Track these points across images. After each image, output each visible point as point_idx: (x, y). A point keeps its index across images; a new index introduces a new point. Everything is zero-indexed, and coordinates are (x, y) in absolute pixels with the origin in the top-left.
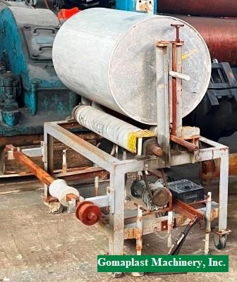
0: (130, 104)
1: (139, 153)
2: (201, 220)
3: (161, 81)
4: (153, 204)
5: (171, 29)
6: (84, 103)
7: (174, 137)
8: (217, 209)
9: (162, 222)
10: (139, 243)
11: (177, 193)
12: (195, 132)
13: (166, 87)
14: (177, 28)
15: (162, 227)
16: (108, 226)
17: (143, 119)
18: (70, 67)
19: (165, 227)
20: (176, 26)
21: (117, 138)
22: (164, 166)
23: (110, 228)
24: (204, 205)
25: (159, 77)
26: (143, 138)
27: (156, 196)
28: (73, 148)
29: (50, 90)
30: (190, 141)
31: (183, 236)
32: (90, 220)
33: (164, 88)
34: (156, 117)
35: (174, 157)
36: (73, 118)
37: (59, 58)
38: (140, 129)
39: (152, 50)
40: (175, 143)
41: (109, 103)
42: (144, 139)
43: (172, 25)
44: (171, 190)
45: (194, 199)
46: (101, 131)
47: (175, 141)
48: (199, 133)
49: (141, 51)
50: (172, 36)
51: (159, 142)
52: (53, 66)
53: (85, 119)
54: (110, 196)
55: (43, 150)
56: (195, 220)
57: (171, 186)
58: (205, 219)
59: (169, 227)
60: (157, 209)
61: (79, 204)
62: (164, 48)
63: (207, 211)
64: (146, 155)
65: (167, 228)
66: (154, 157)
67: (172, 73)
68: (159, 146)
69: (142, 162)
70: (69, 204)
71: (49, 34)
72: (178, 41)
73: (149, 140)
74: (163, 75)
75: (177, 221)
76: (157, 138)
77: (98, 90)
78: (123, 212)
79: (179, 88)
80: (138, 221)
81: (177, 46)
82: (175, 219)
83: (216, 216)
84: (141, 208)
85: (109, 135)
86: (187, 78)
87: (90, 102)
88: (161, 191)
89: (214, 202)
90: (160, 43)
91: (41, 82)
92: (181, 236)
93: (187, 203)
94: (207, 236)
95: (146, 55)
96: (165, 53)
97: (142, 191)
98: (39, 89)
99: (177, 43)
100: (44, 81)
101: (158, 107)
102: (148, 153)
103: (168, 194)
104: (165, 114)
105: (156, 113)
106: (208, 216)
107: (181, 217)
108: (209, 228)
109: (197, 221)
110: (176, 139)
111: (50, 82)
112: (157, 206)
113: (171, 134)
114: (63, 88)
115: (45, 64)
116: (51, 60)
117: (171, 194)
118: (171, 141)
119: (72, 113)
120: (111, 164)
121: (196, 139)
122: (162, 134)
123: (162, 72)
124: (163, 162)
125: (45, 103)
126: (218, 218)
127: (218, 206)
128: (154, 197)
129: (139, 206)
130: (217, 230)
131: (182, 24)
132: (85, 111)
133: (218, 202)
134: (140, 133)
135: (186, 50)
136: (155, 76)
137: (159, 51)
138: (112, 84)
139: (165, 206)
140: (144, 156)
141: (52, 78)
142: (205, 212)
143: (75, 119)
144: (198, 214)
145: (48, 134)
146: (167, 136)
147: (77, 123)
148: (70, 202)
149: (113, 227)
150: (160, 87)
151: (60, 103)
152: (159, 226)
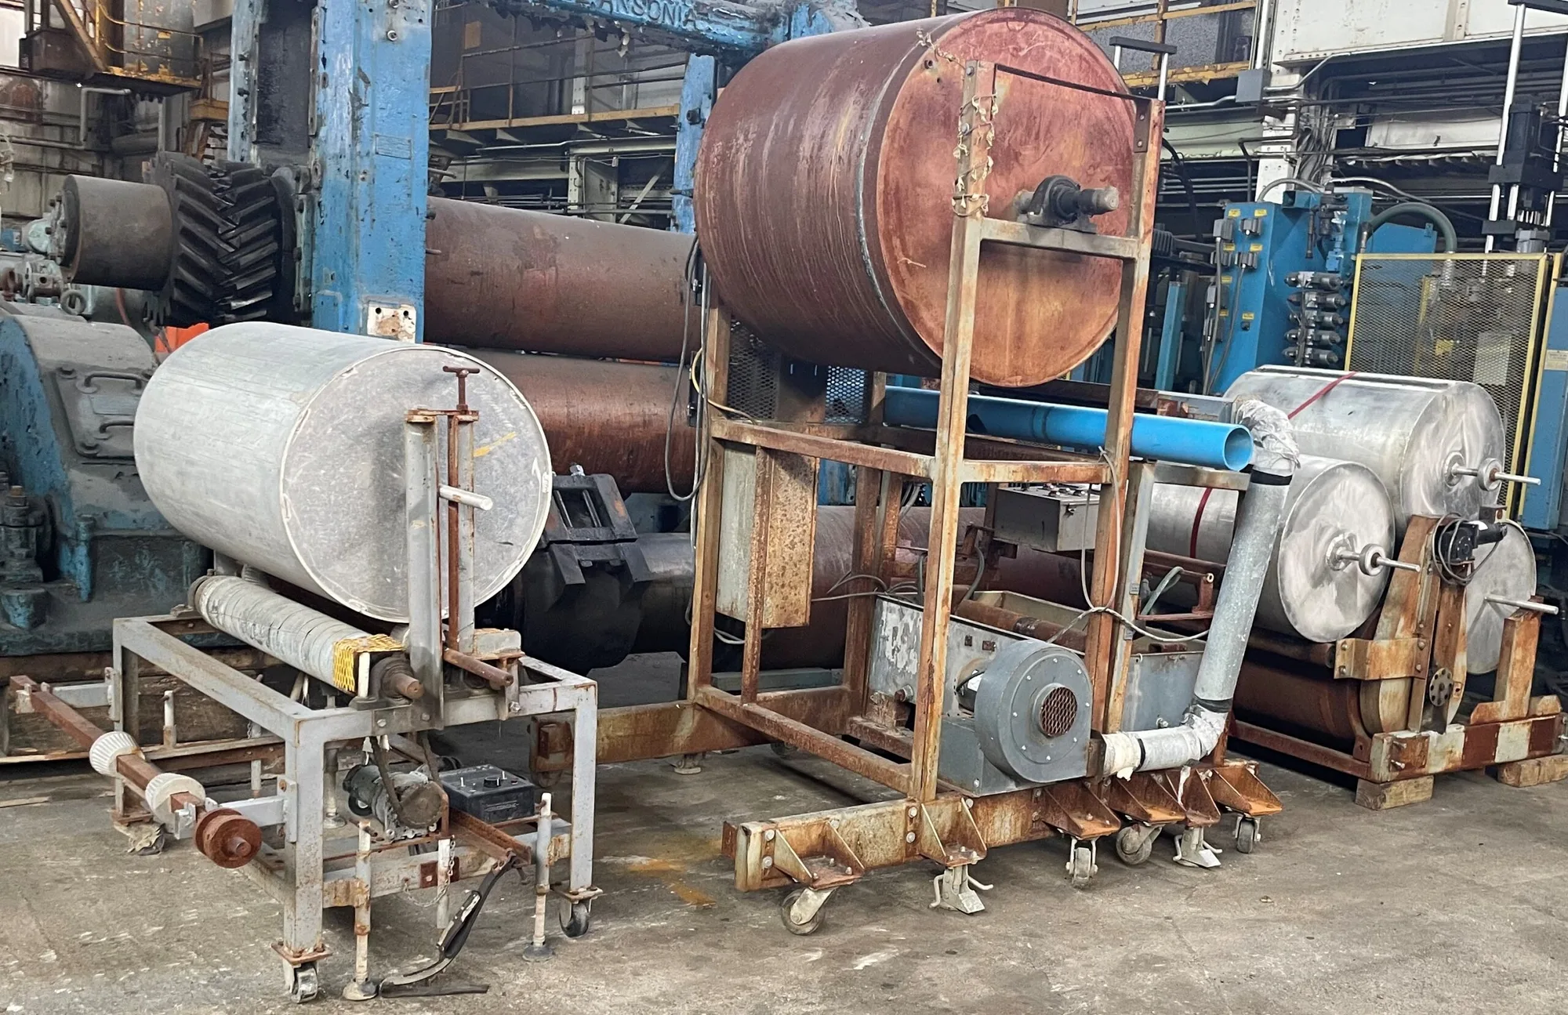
0: (338, 568)
1: (363, 691)
2: (522, 860)
3: (420, 511)
4: (400, 823)
5: (445, 380)
6: (220, 569)
7: (454, 652)
8: (565, 837)
9: (423, 866)
10: (363, 918)
11: (462, 797)
12: (508, 641)
13: (432, 528)
14: (462, 378)
15: (423, 879)
16: (282, 874)
17: (373, 606)
18: (181, 473)
19: (429, 878)
20: (458, 372)
21: (307, 657)
22: (426, 727)
23: (285, 881)
24: (534, 826)
25: (412, 500)
26: (372, 654)
27: (407, 803)
28: (190, 683)
29: (129, 538)
30: (494, 663)
31: (477, 899)
32: (231, 854)
33: (426, 529)
34: (407, 602)
35: (451, 704)
36: (190, 608)
37: (150, 450)
38: (365, 634)
39: (396, 432)
40: (456, 668)
41: (282, 567)
42: (376, 658)
43: (446, 369)
44: (446, 789)
45: (507, 813)
46: (264, 640)
47: (455, 662)
48: (519, 647)
49: (368, 433)
50: (446, 396)
51: (415, 665)
52: (137, 475)
53: (222, 610)
54: (286, 798)
55: (110, 688)
56: (506, 860)
57: (448, 779)
58: (535, 861)
59: (441, 878)
60: (411, 836)
61: (203, 815)
62: (427, 426)
63: (542, 842)
64: (381, 696)
65: (435, 883)
66: (401, 703)
67: (448, 492)
68: (413, 674)
69: (369, 713)
70: (177, 817)
71: (126, 389)
72: (465, 412)
73: (387, 660)
74: (426, 496)
75: (463, 865)
76: (408, 656)
77: (255, 533)
78: (320, 840)
79: (464, 529)
80: (360, 862)
81: (461, 423)
82: (456, 860)
83: (565, 854)
84: (367, 830)
85: (284, 647)
86: (486, 504)
87: (235, 567)
88: (420, 790)
89: (559, 820)
90: (415, 413)
91: (105, 515)
92: (471, 899)
93: (489, 822)
94: (541, 904)
95: (380, 444)
96: (428, 438)
97: (373, 792)
98: (99, 533)
99: (461, 415)
100: (114, 512)
101: (411, 575)
102: (384, 693)
103: (439, 797)
104: (428, 594)
105: (406, 591)
106: (544, 852)
107: (473, 853)
108: (545, 884)
109: (512, 864)
110: (458, 658)
111: (132, 516)
112: (411, 826)
113: (445, 645)
114: (168, 533)
115: (117, 469)
116: (132, 458)
117: (445, 797)
118: (446, 665)
119: (190, 593)
120: (289, 718)
121: (511, 660)
122: (422, 644)
123: (422, 488)
124: (426, 716)
125: (118, 572)
126: (568, 860)
127: (569, 830)
128: (403, 806)
129: (361, 825)
130: (568, 889)
131: (474, 366)
132: (223, 590)
133: (569, 820)
134: (365, 642)
135: (485, 434)
136: (403, 497)
137: (412, 435)
138: (288, 516)
139: (432, 829)
140: (374, 699)
141: (134, 506)
142: (535, 843)
143: (197, 611)
144: (517, 847)
145: (124, 649)
146: (436, 649)
147: (202, 620)
148: (181, 813)
149: (295, 878)
150: (416, 527)
151: (157, 571)
152: (415, 875)
